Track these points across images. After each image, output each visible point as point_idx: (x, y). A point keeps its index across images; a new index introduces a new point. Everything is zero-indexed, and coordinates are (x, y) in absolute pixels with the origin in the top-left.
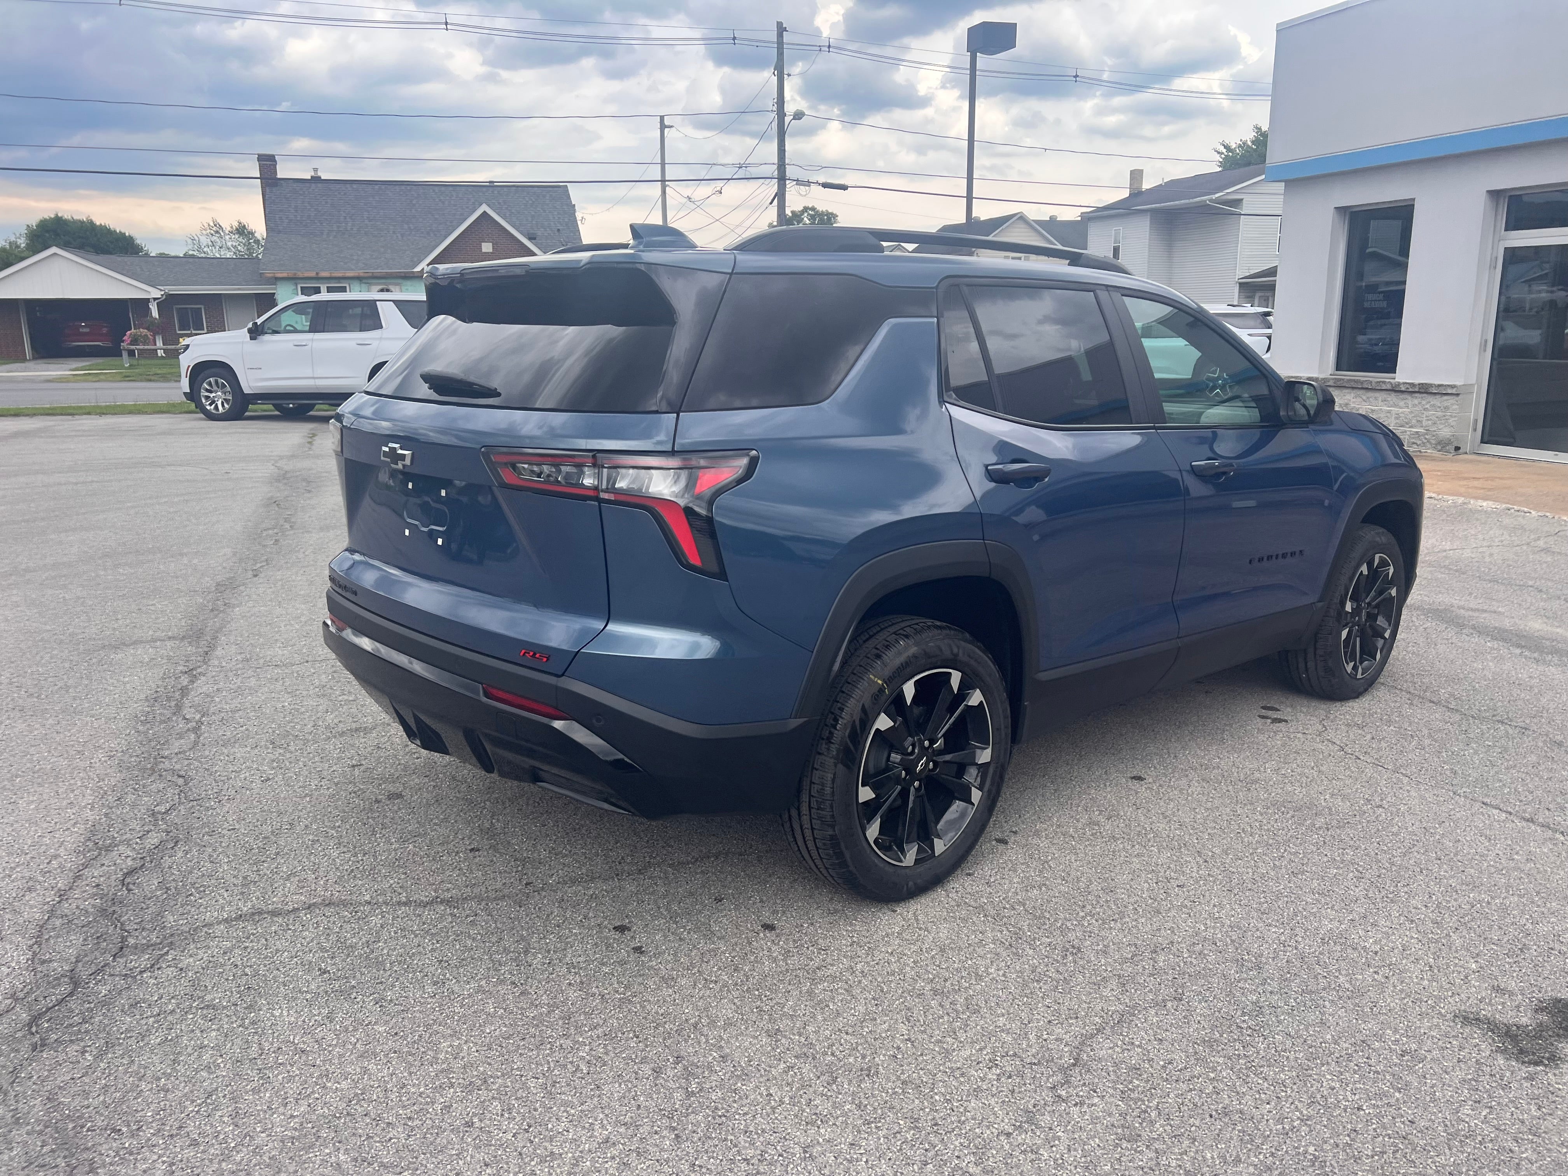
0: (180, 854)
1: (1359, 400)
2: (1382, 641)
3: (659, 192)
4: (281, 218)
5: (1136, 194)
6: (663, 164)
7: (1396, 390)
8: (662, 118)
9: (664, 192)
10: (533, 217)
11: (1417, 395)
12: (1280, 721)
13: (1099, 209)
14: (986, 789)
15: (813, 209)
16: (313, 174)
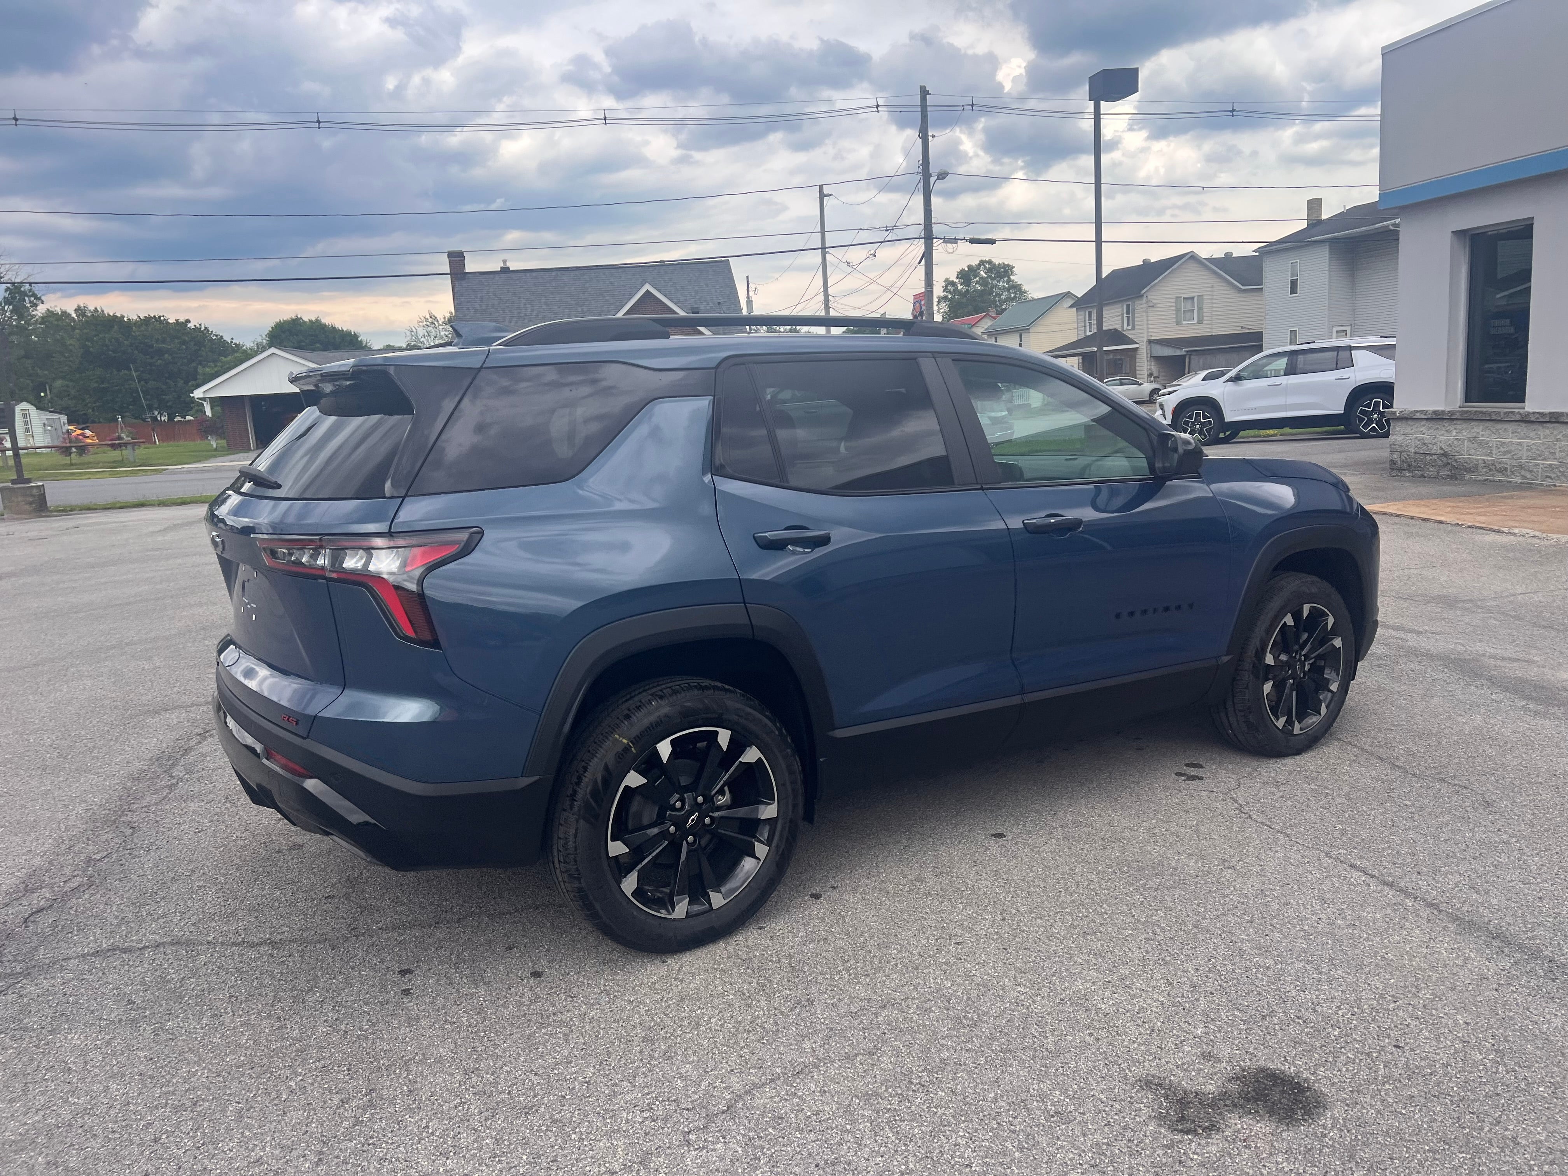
0: (86, 896)
1: (1488, 432)
2: (1330, 695)
3: (819, 259)
4: (468, 309)
5: (1315, 223)
6: (823, 232)
7: (1526, 420)
8: (821, 187)
9: (824, 259)
10: (696, 292)
11: (1548, 425)
12: (1194, 778)
13: (1271, 243)
14: (774, 844)
15: (990, 262)
16: (502, 265)
